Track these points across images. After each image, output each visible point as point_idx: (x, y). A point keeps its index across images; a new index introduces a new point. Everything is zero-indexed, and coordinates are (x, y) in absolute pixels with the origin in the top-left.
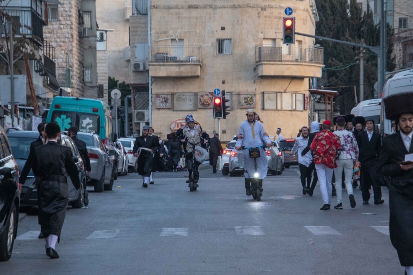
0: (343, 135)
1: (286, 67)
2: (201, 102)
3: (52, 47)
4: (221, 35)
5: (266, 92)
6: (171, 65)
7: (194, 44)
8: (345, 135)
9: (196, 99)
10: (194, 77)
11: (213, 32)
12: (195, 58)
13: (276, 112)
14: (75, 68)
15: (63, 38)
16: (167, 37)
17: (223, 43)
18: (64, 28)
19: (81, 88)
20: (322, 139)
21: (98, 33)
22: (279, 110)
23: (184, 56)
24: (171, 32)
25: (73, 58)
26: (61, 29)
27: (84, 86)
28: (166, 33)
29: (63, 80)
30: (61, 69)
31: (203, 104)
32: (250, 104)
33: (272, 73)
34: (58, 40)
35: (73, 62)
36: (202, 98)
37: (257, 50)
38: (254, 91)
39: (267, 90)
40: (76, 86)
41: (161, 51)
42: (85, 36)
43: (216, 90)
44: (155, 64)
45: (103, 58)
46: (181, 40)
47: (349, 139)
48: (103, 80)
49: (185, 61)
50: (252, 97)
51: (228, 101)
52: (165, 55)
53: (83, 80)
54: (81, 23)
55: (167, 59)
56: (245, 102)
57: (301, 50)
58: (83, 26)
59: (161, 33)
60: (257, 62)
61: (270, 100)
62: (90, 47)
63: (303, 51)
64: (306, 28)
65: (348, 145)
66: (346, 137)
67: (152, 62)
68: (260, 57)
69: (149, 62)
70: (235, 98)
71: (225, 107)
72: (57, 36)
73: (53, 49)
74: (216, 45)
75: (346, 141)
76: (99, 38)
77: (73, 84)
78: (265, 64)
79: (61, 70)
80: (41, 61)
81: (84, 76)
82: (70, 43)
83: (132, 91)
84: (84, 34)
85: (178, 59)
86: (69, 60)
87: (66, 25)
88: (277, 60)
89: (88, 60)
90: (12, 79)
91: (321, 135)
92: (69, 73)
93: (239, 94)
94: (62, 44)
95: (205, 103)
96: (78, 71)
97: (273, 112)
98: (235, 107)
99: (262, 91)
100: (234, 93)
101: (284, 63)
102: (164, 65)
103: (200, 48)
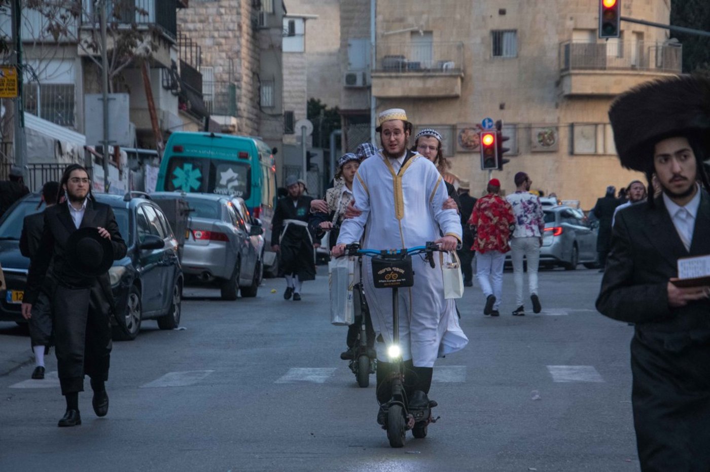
0: (521, 201)
1: (613, 79)
2: (463, 141)
3: (197, 46)
4: (498, 23)
5: (577, 123)
6: (411, 77)
7: (452, 40)
8: (524, 200)
9: (453, 136)
10: (450, 99)
11: (484, 19)
12: (451, 65)
13: (595, 158)
14: (245, 82)
15: (225, 30)
16: (404, 28)
17: (502, 36)
18: (226, 13)
19: (254, 117)
20: (485, 209)
21: (286, 23)
22: (600, 155)
23: (433, 62)
24: (410, 20)
25: (241, 66)
26: (221, 15)
27: (260, 114)
28: (401, 20)
29: (223, 104)
30: (220, 84)
31: (466, 145)
32: (548, 145)
33: (588, 90)
34: (216, 34)
35: (241, 72)
36: (463, 135)
37: (563, 50)
38: (556, 121)
39: (580, 120)
40: (245, 114)
41: (393, 52)
42: (261, 26)
43: (487, 121)
44: (383, 74)
45: (300, 65)
46: (429, 33)
47: (531, 206)
48: (299, 103)
49: (435, 70)
50: (552, 133)
51: (506, 139)
52: (400, 60)
53: (259, 103)
54: (256, 4)
55: (402, 67)
56: (540, 141)
57: (641, 49)
58: (260, 9)
59: (393, 22)
60: (562, 71)
61: (584, 136)
62: (272, 47)
63: (646, 50)
64: (652, 10)
65: (529, 216)
66: (526, 204)
67: (376, 71)
68: (567, 61)
69: (372, 71)
70: (522, 134)
71: (501, 151)
72: (214, 27)
73: (198, 49)
74: (490, 41)
75: (526, 209)
76: (288, 30)
77: (240, 110)
78: (577, 74)
79: (220, 87)
80: (175, 70)
81: (259, 96)
82: (236, 39)
83: (342, 123)
84: (260, 22)
85: (422, 67)
86: (235, 69)
87: (229, 7)
88: (598, 66)
89: (268, 69)
90: (106, 102)
91: (485, 202)
92: (234, 92)
93: (529, 128)
94: (223, 41)
95: (469, 143)
96: (250, 88)
97: (589, 159)
98: (523, 149)
99: (570, 121)
100: (520, 126)
101: (609, 72)
102: (397, 77)
103: (461, 47)
